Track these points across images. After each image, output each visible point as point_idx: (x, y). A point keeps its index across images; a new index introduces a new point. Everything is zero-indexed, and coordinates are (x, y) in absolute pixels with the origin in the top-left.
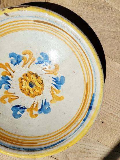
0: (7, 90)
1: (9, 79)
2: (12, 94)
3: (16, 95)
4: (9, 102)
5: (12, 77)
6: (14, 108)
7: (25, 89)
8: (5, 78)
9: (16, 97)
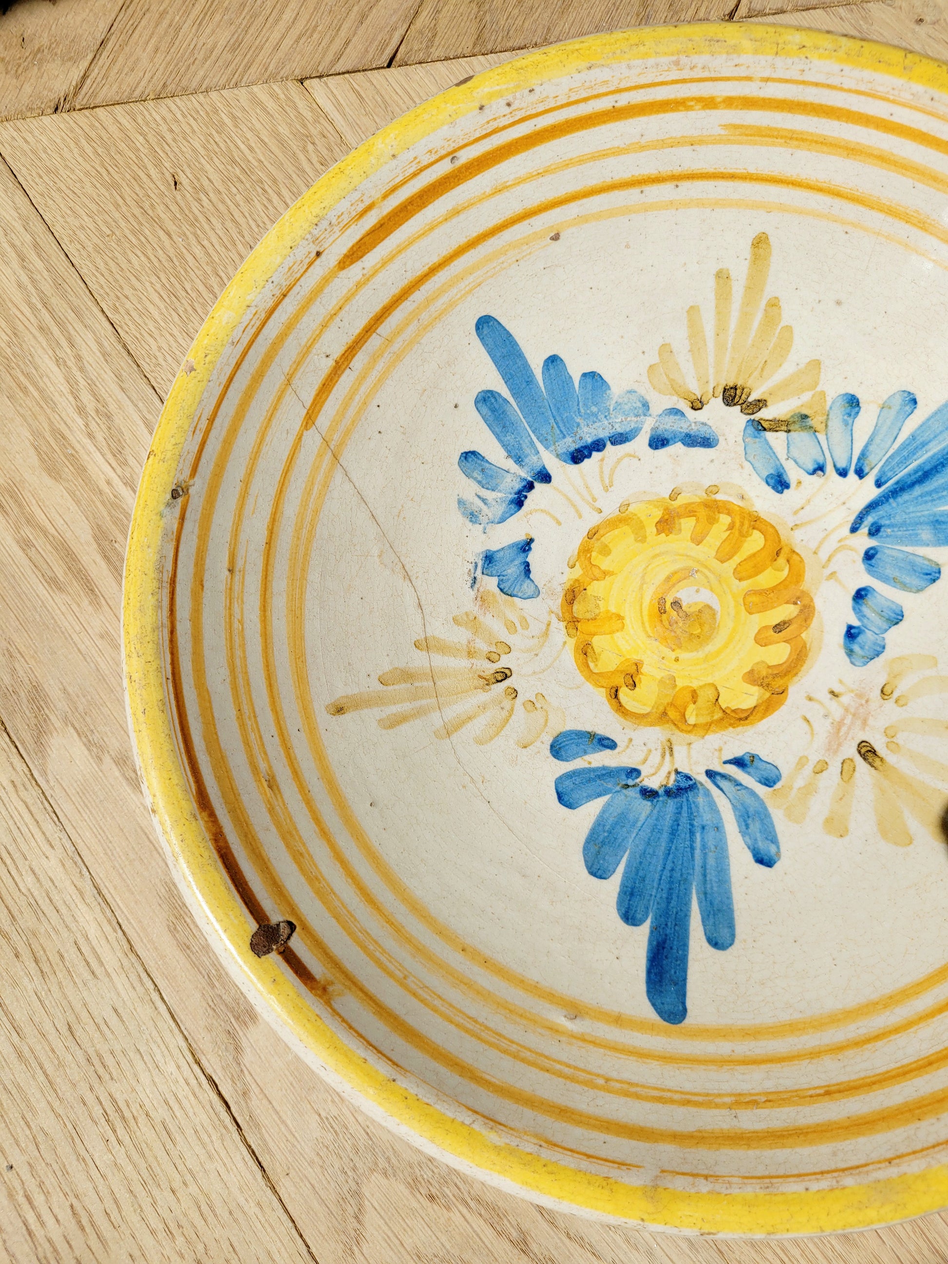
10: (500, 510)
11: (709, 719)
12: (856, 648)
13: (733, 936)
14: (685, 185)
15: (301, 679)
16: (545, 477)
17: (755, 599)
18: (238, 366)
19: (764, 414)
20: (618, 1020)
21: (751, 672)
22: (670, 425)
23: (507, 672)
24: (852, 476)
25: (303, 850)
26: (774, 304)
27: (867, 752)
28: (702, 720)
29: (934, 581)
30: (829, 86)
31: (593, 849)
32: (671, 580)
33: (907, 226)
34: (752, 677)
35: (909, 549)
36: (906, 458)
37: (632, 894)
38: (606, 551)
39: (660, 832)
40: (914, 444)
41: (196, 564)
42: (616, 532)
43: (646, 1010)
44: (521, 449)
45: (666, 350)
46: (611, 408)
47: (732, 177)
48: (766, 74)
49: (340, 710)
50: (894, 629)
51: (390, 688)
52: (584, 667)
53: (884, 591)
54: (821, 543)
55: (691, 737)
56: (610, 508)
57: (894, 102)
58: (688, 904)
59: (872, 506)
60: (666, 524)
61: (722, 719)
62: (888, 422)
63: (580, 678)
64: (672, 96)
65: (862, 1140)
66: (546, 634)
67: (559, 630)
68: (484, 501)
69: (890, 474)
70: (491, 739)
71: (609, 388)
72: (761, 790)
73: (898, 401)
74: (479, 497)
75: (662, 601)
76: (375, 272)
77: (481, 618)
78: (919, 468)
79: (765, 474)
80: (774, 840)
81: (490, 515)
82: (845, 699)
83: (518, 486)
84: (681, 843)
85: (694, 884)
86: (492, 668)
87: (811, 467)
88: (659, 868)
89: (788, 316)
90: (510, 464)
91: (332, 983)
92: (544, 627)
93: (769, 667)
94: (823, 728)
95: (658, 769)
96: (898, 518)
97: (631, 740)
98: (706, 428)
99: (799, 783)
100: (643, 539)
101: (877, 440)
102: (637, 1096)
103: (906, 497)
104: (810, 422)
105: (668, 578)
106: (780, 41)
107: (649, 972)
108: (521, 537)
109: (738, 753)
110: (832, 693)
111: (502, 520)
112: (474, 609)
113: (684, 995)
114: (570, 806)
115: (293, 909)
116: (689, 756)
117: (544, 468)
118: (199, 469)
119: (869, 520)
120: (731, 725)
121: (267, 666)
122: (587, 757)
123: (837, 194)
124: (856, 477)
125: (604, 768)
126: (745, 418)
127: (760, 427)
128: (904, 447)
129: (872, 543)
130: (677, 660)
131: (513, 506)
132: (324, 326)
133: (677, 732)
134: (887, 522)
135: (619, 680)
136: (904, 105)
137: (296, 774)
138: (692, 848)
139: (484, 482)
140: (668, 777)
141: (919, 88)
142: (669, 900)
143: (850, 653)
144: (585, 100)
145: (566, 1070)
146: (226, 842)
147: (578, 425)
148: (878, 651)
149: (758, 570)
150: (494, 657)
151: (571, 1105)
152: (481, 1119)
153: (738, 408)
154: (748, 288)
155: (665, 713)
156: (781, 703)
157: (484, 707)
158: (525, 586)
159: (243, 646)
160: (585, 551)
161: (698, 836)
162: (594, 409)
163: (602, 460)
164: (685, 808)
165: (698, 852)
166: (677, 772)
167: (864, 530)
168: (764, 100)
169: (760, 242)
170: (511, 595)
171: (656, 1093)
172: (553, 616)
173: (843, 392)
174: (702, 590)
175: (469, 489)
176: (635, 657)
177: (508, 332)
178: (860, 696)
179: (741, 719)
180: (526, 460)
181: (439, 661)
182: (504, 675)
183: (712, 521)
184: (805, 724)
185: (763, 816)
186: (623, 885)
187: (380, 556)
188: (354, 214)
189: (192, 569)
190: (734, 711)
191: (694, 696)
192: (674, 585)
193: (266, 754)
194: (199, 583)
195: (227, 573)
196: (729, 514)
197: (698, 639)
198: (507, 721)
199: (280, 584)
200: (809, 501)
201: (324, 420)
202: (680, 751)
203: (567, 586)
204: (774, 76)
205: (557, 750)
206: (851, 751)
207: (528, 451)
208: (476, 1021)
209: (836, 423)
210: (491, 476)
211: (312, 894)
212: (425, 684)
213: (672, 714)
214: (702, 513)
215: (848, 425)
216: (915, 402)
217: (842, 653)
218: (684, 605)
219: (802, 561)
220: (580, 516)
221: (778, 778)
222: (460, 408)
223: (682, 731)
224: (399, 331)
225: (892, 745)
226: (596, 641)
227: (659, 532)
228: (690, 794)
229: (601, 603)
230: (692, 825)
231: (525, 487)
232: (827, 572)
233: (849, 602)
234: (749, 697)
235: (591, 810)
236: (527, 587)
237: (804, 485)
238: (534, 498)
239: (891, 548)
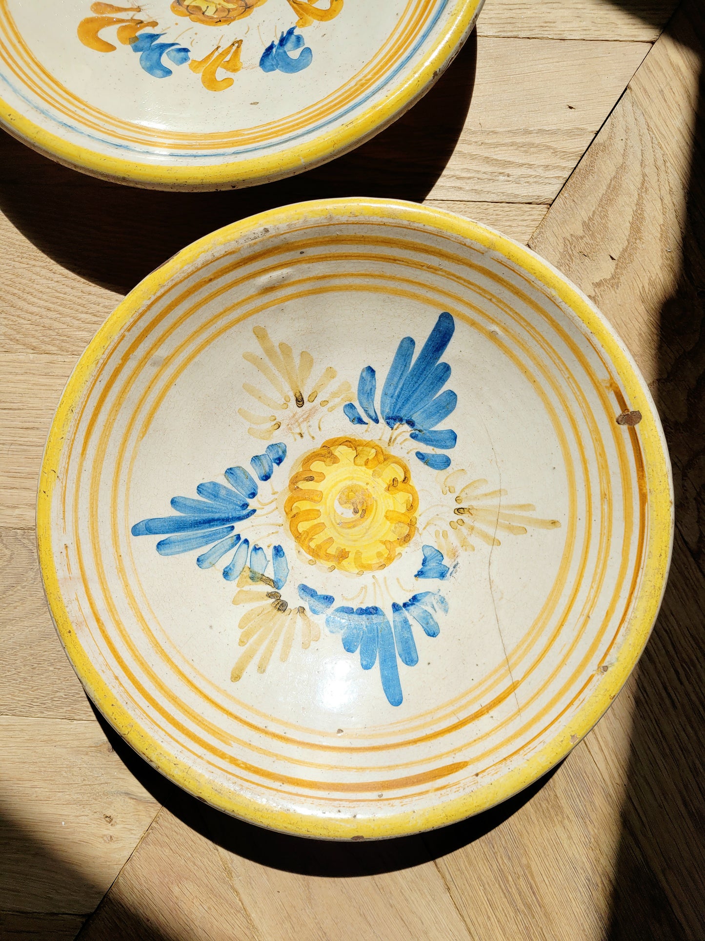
0: (189, 62)
1: (153, 37)
2: (216, 54)
3: (225, 45)
4: (235, 70)
5: (154, 24)
6: (268, 63)
7: (224, 9)
8: (145, 44)
9: (234, 48)
10: (426, 599)
11: (365, 448)
12: (280, 453)
13: (402, 342)
14: (262, 726)
15: (569, 545)
16: (395, 607)
17: (316, 498)
18: (545, 729)
19: (270, 589)
20: (473, 324)
21: (334, 463)
22: (319, 606)
23: (456, 512)
24: (243, 538)
25: (599, 457)
26: (242, 643)
27: (300, 401)
28: (368, 449)
29: (231, 469)
30: (172, 737)
31: (450, 407)
32: (352, 525)
33: (164, 648)
34: (335, 460)
35: (233, 489)
36: (214, 534)
37: (441, 378)
38: (379, 555)
39: (413, 403)
40: (208, 539)
41: (606, 626)
42: (369, 562)
43: (458, 324)
44: (402, 627)
46: (346, 628)
47: (236, 718)
48: (199, 760)
49: (554, 523)
50: (259, 454)
51: (522, 526)
52: (415, 499)
53: (255, 475)
54: (272, 512)
55: (377, 443)
56: (368, 575)
57: (145, 712)
58: (416, 364)
59: (240, 519)
60: (343, 555)
61: (358, 445)
62: (214, 556)
63: (420, 495)
64: (251, 774)
65: (391, 237)
66: (428, 524)
67: (420, 524)
68: (433, 607)
69: (225, 530)
70: (478, 480)
71: (343, 640)
72: (356, 404)
73: (206, 564)
74: (435, 610)
75: (362, 517)
76: (448, 753)
77: (459, 545)
78: (210, 527)
79: (283, 559)
80: (362, 378)
81: (433, 598)
82: (299, 431)
83: (412, 608)
84: (406, 393)
85: (408, 372)
87: (260, 552)
88: (422, 386)
89: (237, 634)
90: (411, 621)
91: (606, 387)
92: (427, 528)
93: (324, 461)
94: (314, 422)
95: (401, 433)
96: (232, 507)
97: (408, 453)
98: (302, 596)
99: (337, 400)
100: (358, 553)
101: (223, 550)
102: (479, 288)
103: (223, 516)
104: (250, 574)
105: (354, 526)
106: (185, 774)
107: (449, 340)
108: (421, 580)
109: (359, 426)
110: (302, 436)
111: (428, 593)
112: (461, 551)
113: (437, 324)
114: (452, 432)
115: (614, 429)
116: (383, 434)
117: (394, 612)
118: (587, 678)
119: (245, 512)
120: (355, 441)
121: (585, 559)
122: (433, 453)
123: (189, 681)
124: (241, 536)
125: (427, 444)
126: (281, 592)
127: (275, 584)
128: (213, 540)
129: (249, 501)
130: (367, 484)
131: (419, 598)
132: (488, 734)
133: (383, 448)
134: (237, 507)
135: (400, 485)
136: (141, 708)
137: (589, 497)
138: (402, 389)
139: (429, 617)
140: (398, 427)
141: (130, 713)
142: (424, 369)
143: (284, 452)
144: (297, 795)
145: (507, 310)
146: (638, 474)
147: (367, 626)
148: (271, 447)
149: (308, 511)
150: (460, 522)
151: (512, 295)
152: (556, 302)
153: (281, 599)
154: (251, 657)
155: (385, 460)
156: (327, 442)
157: (476, 498)
158: (429, 554)
159: (595, 573)
160: (390, 559)
161: (396, 394)
162: (355, 631)
163: (361, 603)
164: (396, 409)
165: (400, 386)
166: (392, 428)
167: (250, 508)
168: (205, 748)
169: (236, 677)
170: (438, 551)
171: (472, 287)
172: (420, 532)
173: (229, 582)
174: (340, 514)
175: (439, 617)
176: (387, 494)
177: (385, 691)
178: (290, 429)
179: (350, 442)
180: (402, 620)
181: (491, 531)
182: (458, 511)
183: (319, 547)
184: (321, 427)
185: (361, 391)
186: (443, 384)
187: (502, 598)
188: (449, 789)
189: (610, 625)
190: (351, 447)
191: (366, 463)
192: (353, 522)
193: (602, 513)
194: (608, 615)
195: (590, 616)
196: (309, 546)
197: (352, 489)
198: (467, 487)
199: (564, 601)
200: (269, 535)
201: (506, 683)
202: (386, 439)
203: (406, 544)
204: (196, 757)
205: (447, 462)
206: (307, 405)
207: (399, 624)
208: (541, 346)
209: (238, 568)
210: (424, 618)
211: (602, 433)
212: (503, 521)
213: (381, 458)
214: (322, 553)
215: (233, 564)
216: (198, 560)
217: (288, 454)
218: (352, 510)
219: (285, 507)
220: (385, 578)
221: (346, 406)
222: (427, 662)
223: (380, 448)
224: (446, 717)
225: (287, 400)
226: (403, 510)
227: (348, 552)
228: (390, 415)
229: (393, 528)
230: (397, 400)
231: (408, 606)
232: (276, 496)
233: (273, 476)
234: (341, 451)
235: (443, 426)
236: (428, 553)
237: (267, 544)
238: (406, 598)
239: (242, 494)
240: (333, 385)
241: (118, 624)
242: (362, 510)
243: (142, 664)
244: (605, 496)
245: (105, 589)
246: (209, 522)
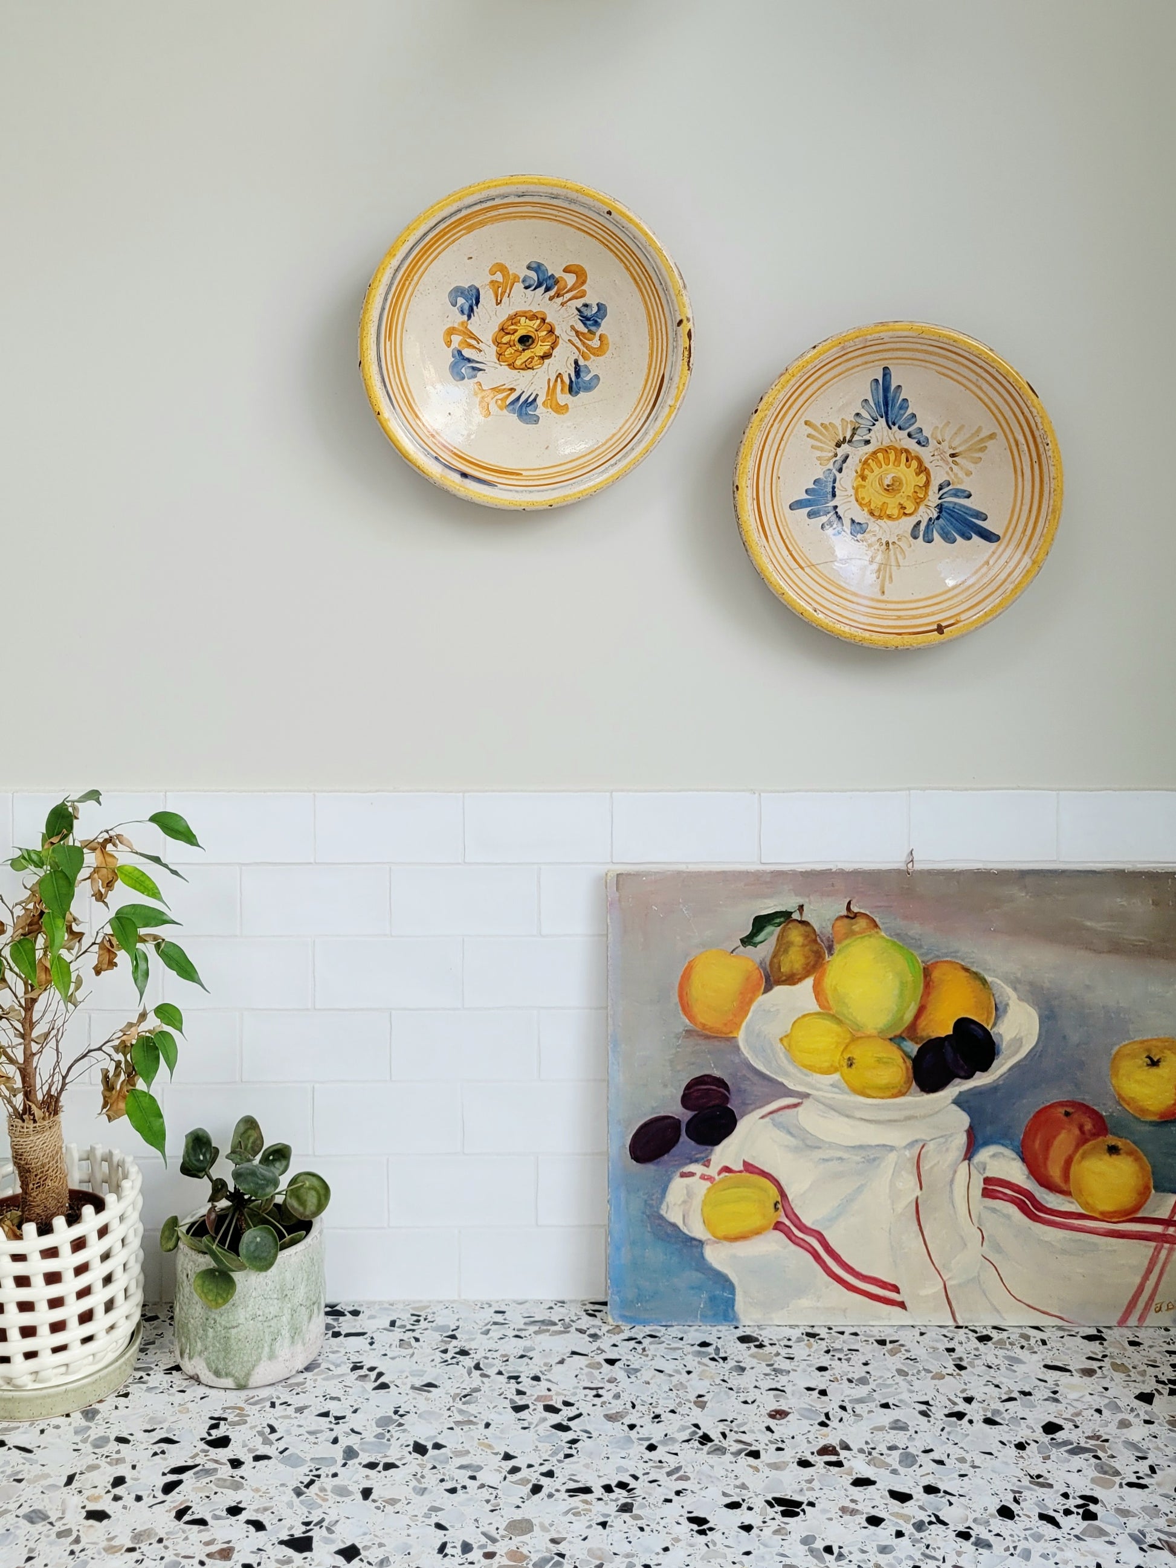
10: (840, 524)
12: (923, 444)
13: (985, 514)
14: (784, 438)
15: (873, 599)
16: (836, 507)
17: (896, 463)
19: (848, 439)
20: (994, 553)
21: (916, 474)
22: (837, 465)
25: (921, 615)
26: (822, 425)
27: (953, 455)
28: (924, 493)
29: (916, 416)
31: (947, 539)
34: (918, 474)
35: (904, 418)
36: (879, 407)
37: (964, 535)
38: (863, 499)
39: (950, 519)
40: (877, 405)
42: (859, 493)
43: (994, 545)
44: (826, 511)
45: (819, 458)
46: (826, 480)
47: (790, 425)
49: (883, 593)
50: (923, 432)
51: (881, 577)
52: (894, 519)
53: (911, 429)
54: (890, 439)
55: (927, 499)
56: (852, 492)
58: (972, 521)
59: (887, 421)
60: (864, 478)
61: (926, 488)
62: (868, 408)
63: (896, 522)
66: (880, 526)
67: (880, 522)
68: (836, 528)
69: (881, 413)
70: (905, 554)
71: (820, 478)
72: (950, 487)
73: (864, 404)
74: (834, 529)
75: (885, 489)
76: (771, 532)
77: (869, 542)
78: (884, 405)
79: (864, 445)
80: (965, 491)
81: (841, 528)
82: (936, 454)
83: (836, 516)
84: (955, 515)
85: (967, 517)
86: (884, 546)
87: (868, 432)
88: (960, 524)
89: (827, 421)
90: (829, 515)
91: (957, 619)
92: (878, 526)
93: (917, 468)
94: (941, 463)
95: (932, 512)
96: (894, 417)
97: (921, 516)
98: (843, 456)
99: (953, 476)
100: (865, 486)
101: (871, 412)
103: (889, 412)
104: (856, 427)
105: (880, 485)
107: (985, 540)
108: (850, 521)
109: (937, 488)
110: (932, 456)
111: (843, 525)
112: (866, 544)
113: (994, 534)
114: (932, 541)
115: (934, 622)
116: (932, 502)
117: (834, 506)
119: (890, 424)
120: (929, 486)
121: (867, 606)
122: (921, 530)
124: (877, 422)
125: (926, 527)
126: (846, 444)
127: (850, 441)
128: (876, 407)
129: (897, 426)
130: (904, 493)
131: (841, 520)
132: (780, 552)
133: (924, 502)
134: (894, 419)
137: (898, 610)
139: (831, 526)
140: (936, 510)
142: (969, 526)
143: (924, 446)
146: (912, 632)
147: (826, 491)
148: (927, 439)
149: (889, 458)
150: (881, 544)
153: (842, 444)
154: (815, 430)
155: (917, 503)
156: (929, 470)
157: (895, 554)
159: (859, 611)
160: (861, 504)
161: (955, 510)
162: (824, 485)
163: (838, 489)
164: (946, 510)
165: (959, 512)
166: (935, 507)
167: (892, 426)
169: (806, 423)
170: (865, 531)
172: (876, 522)
173: (853, 416)
174: (887, 476)
175: (831, 531)
176: (898, 504)
177: (796, 501)
178: (937, 450)
179: (928, 483)
180: (829, 510)
181: (877, 560)
182: (887, 543)
183: (869, 465)
184: (938, 467)
185: (958, 490)
186: (960, 536)
187: (843, 565)
188: (758, 530)
189: (837, 615)
190: (925, 484)
191: (916, 492)
192: (882, 484)
193: (892, 616)
194: (840, 614)
195: (839, 607)
196: (869, 459)
197: (901, 484)
198: (901, 548)
199: (846, 595)
200: (877, 437)
201: (803, 565)
202: (930, 504)
203: (869, 514)
205: (915, 538)
206: (950, 460)
207: (827, 509)
209: (860, 421)
210: (830, 523)
212: (883, 566)
213: (918, 501)
214: (865, 466)
215: (862, 418)
216: (866, 400)
217: (923, 448)
218: (889, 484)
219: (892, 445)
220: (851, 502)
221: (949, 481)
222: (809, 524)
223: (924, 500)
224: (787, 534)
225: (954, 449)
226: (888, 513)
227: (865, 481)
228: (943, 506)
229: (878, 506)
230: (951, 510)
231: (837, 514)
232: (898, 441)
233: (910, 439)
234: (923, 477)
235: (936, 535)
236: (864, 526)
237: (872, 436)
238: (840, 513)
239: (901, 422)
240: (961, 474)
241: (840, 364)
242: (890, 489)
243: (819, 377)
244: (899, 618)
245: (857, 357)
246: (886, 404)
